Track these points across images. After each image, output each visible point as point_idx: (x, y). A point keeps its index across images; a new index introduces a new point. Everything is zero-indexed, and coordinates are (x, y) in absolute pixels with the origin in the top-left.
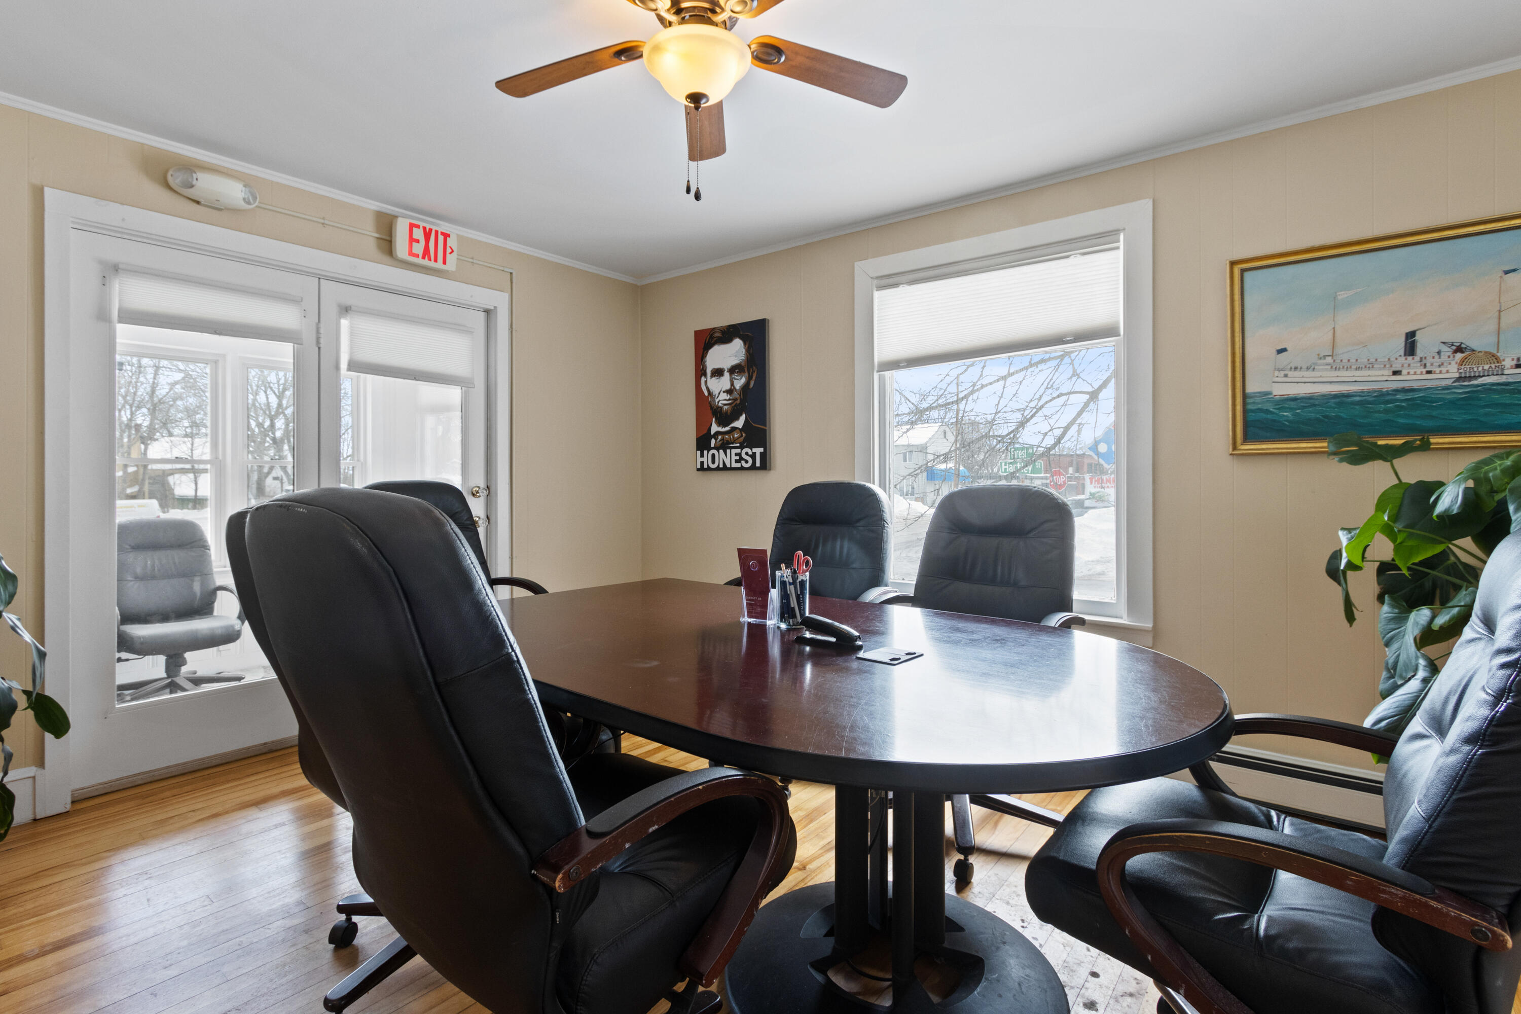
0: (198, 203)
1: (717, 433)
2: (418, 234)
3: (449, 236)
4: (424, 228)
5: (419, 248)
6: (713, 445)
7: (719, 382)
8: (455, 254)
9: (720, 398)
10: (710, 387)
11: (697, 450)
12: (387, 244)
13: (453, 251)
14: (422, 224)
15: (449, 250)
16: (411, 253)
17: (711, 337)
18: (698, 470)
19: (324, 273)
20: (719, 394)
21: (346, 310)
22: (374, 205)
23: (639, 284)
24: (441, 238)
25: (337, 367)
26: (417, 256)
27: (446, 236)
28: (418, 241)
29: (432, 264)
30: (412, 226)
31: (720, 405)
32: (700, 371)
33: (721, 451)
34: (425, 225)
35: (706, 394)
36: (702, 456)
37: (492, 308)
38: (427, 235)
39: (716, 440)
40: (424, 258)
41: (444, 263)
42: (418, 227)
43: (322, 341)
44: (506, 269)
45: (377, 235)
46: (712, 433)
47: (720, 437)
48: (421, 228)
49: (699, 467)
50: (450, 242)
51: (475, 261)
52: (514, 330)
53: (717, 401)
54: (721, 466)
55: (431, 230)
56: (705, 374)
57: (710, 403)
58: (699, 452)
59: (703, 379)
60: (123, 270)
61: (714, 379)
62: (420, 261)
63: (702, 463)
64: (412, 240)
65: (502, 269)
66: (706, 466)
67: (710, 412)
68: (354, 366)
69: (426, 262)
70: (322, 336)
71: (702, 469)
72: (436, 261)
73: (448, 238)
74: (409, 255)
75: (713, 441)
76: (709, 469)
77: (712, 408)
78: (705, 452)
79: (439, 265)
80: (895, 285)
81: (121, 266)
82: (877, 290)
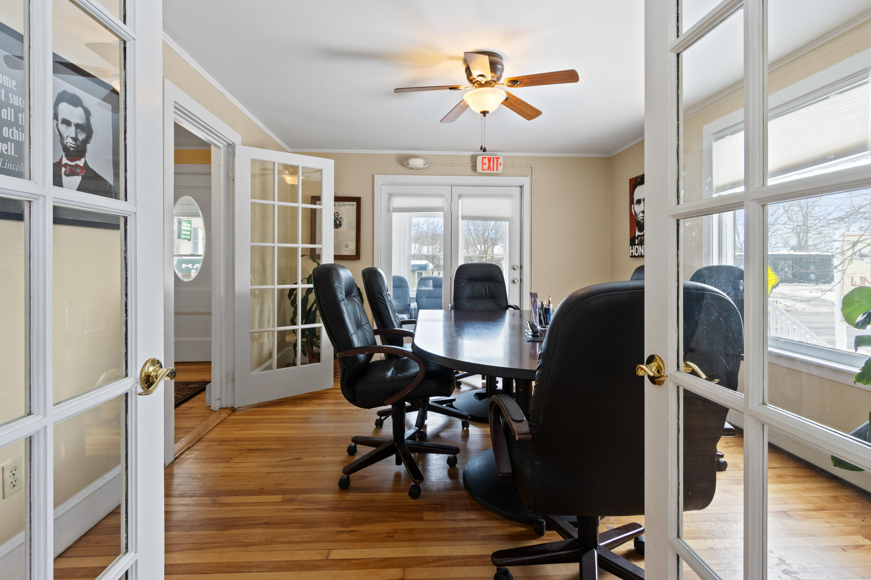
0: (412, 169)
1: (639, 236)
2: (486, 161)
3: (499, 158)
4: (488, 158)
5: (486, 167)
6: (636, 243)
7: (639, 207)
8: (502, 165)
9: (640, 216)
10: (636, 210)
11: (630, 246)
12: (474, 167)
13: (501, 164)
14: (487, 156)
15: (499, 164)
16: (483, 170)
17: (636, 182)
18: (631, 257)
19: (453, 184)
20: (639, 213)
21: (460, 196)
22: (470, 153)
23: (610, 156)
24: (495, 160)
25: (458, 219)
26: (485, 170)
27: (498, 158)
28: (485, 164)
29: (492, 172)
30: (483, 158)
31: (640, 220)
32: (632, 202)
33: (640, 246)
34: (488, 156)
35: (634, 214)
36: (632, 249)
37: (522, 185)
38: (489, 160)
39: (638, 240)
40: (488, 170)
41: (497, 170)
42: (485, 158)
43: (452, 209)
44: (528, 166)
45: (471, 165)
46: (636, 236)
47: (639, 238)
48: (487, 158)
49: (631, 255)
50: (499, 161)
51: (513, 166)
52: (533, 193)
53: (638, 218)
54: (640, 255)
55: (491, 158)
56: (633, 203)
57: (635, 219)
58: (631, 247)
59: (633, 206)
60: (393, 195)
61: (637, 205)
62: (486, 172)
63: (632, 253)
64: (483, 164)
65: (527, 166)
66: (633, 255)
67: (635, 224)
68: (464, 218)
69: (489, 172)
70: (452, 207)
71: (632, 256)
72: (493, 170)
73: (499, 159)
74: (482, 170)
75: (637, 240)
76: (635, 256)
77: (636, 222)
78: (634, 247)
79: (495, 171)
80: (723, 137)
81: (393, 194)
82: (715, 141)
